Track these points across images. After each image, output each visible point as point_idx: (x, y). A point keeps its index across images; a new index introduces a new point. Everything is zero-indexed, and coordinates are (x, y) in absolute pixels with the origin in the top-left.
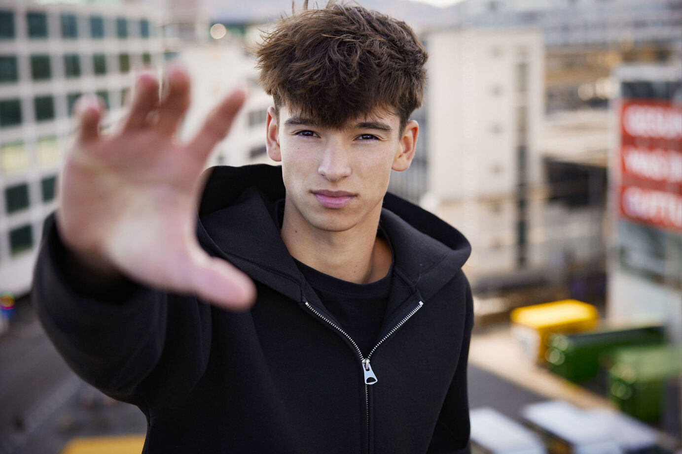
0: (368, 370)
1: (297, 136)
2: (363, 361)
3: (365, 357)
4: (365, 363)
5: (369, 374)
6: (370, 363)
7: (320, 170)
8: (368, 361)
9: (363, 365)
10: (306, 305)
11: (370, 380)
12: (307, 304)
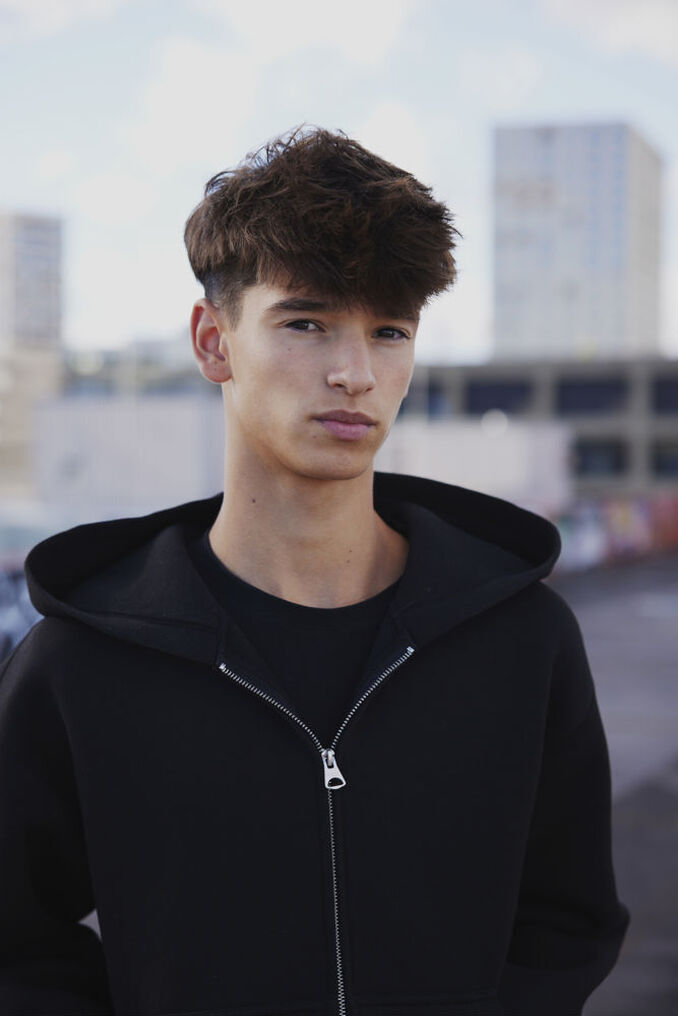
0: (332, 767)
1: (289, 330)
2: (323, 754)
3: (327, 747)
4: (327, 756)
5: (332, 773)
6: (335, 756)
7: (332, 378)
8: (331, 753)
9: (324, 760)
10: (221, 670)
11: (335, 781)
12: (222, 667)
